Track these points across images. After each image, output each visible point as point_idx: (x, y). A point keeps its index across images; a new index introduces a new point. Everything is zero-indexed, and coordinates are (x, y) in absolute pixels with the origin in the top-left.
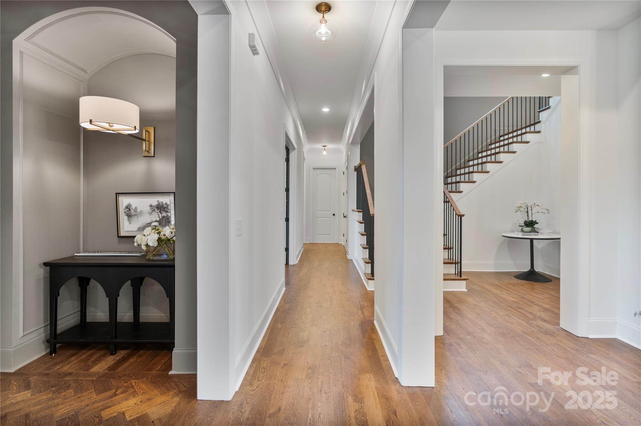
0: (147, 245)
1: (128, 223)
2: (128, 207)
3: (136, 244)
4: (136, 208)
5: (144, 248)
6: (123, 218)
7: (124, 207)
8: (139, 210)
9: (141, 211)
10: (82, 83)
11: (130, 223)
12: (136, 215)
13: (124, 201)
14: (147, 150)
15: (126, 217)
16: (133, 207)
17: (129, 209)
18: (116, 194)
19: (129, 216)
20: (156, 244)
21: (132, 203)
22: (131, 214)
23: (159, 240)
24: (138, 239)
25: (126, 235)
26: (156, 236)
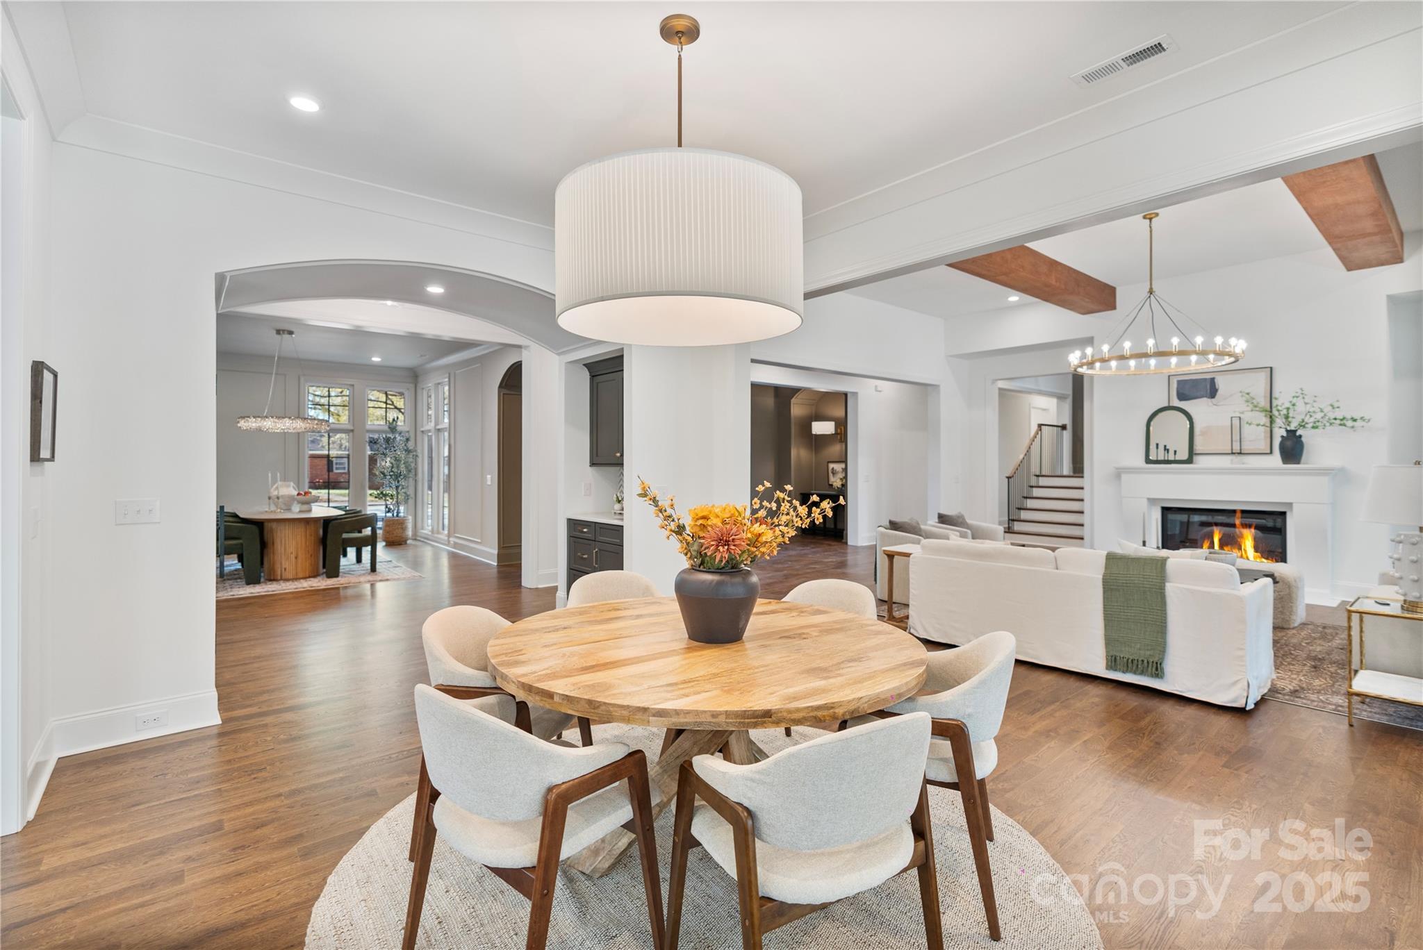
0: (837, 485)
1: (832, 477)
2: (833, 469)
3: (833, 487)
4: (837, 469)
5: (836, 488)
6: (831, 474)
7: (831, 468)
8: (839, 471)
10: (815, 408)
11: (834, 478)
12: (837, 473)
13: (831, 466)
14: (842, 439)
16: (835, 469)
18: (828, 462)
19: (833, 474)
20: (841, 487)
21: (834, 467)
22: (834, 472)
23: (843, 485)
24: (835, 484)
25: (830, 483)
26: (841, 483)
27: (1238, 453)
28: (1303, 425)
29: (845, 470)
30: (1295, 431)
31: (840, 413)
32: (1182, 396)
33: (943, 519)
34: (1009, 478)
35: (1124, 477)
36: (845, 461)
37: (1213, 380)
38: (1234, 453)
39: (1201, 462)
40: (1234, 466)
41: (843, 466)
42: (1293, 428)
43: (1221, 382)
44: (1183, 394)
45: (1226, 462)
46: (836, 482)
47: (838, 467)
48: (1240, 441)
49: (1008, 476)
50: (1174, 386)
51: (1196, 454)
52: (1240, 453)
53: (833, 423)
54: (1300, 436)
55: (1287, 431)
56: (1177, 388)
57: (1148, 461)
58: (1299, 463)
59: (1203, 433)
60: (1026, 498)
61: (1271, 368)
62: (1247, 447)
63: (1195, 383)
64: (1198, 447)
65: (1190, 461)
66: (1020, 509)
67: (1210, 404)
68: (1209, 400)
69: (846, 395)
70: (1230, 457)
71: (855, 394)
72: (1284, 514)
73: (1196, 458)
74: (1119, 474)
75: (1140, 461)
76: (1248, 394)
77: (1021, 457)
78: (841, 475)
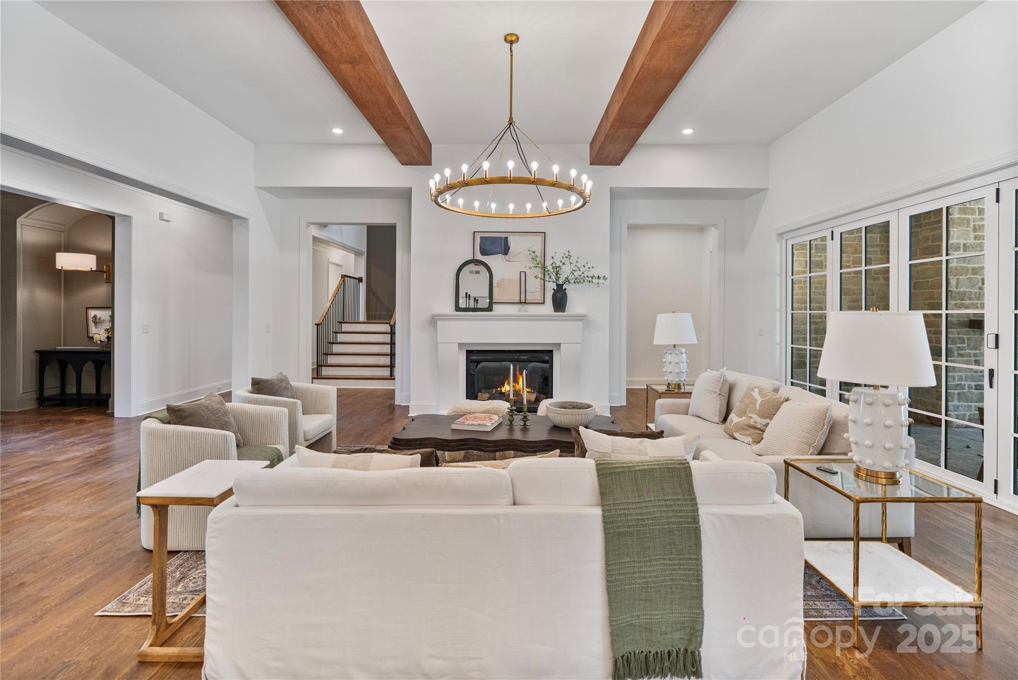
0: (100, 341)
1: (94, 328)
2: (95, 317)
3: (95, 340)
4: (100, 318)
5: (98, 342)
6: (92, 325)
7: (92, 316)
8: (102, 319)
9: (103, 320)
10: (63, 233)
11: (96, 328)
12: (100, 322)
13: (92, 313)
14: (107, 278)
15: (93, 324)
16: (98, 317)
17: (96, 319)
18: (87, 308)
19: (96, 323)
20: (106, 340)
21: (97, 314)
22: (97, 321)
23: (108, 338)
24: (97, 337)
25: (91, 336)
26: (106, 335)
27: (524, 303)
28: (567, 280)
29: (112, 317)
30: (562, 285)
31: (105, 245)
32: (484, 252)
33: (259, 386)
34: (317, 325)
35: (439, 323)
36: (111, 307)
37: (506, 238)
38: (522, 303)
39: (498, 309)
40: (520, 313)
41: (109, 313)
42: (561, 283)
43: (513, 241)
44: (485, 249)
45: (513, 310)
46: (99, 334)
47: (103, 314)
48: (525, 293)
49: (317, 323)
50: (478, 241)
51: (494, 303)
52: (525, 303)
53: (94, 257)
54: (565, 289)
55: (557, 285)
56: (480, 244)
57: (458, 308)
58: (564, 312)
59: (499, 285)
60: (333, 343)
61: (545, 233)
62: (530, 298)
63: (494, 240)
64: (496, 298)
65: (490, 309)
66: (327, 354)
67: (505, 260)
68: (503, 256)
69: (112, 218)
70: (520, 306)
71: (127, 218)
72: (551, 352)
73: (495, 307)
74: (434, 321)
75: (449, 309)
76: (534, 252)
77: (328, 305)
78: (108, 325)
